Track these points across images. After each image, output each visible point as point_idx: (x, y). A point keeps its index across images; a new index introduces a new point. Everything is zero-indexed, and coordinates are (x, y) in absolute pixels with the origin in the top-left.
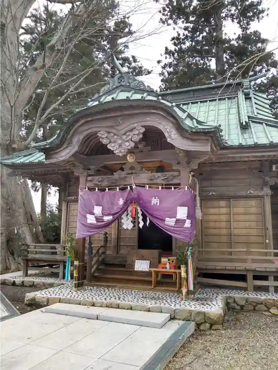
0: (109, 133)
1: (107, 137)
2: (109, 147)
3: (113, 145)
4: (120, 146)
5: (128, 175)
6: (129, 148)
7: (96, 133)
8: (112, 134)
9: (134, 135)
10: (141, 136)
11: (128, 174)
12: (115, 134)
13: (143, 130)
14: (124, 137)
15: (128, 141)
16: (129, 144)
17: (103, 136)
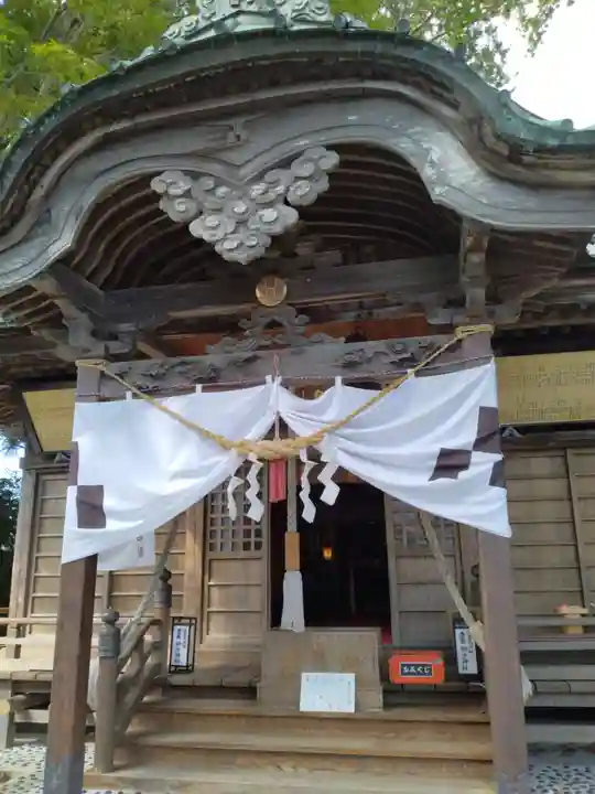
0: (195, 176)
1: (187, 194)
2: (196, 229)
3: (211, 220)
4: (241, 222)
5: (259, 353)
6: (278, 229)
7: (146, 179)
8: (210, 183)
9: (298, 178)
10: (324, 185)
11: (261, 348)
12: (219, 183)
13: (332, 160)
14: (257, 190)
15: (270, 204)
16: (275, 215)
17: (173, 191)
